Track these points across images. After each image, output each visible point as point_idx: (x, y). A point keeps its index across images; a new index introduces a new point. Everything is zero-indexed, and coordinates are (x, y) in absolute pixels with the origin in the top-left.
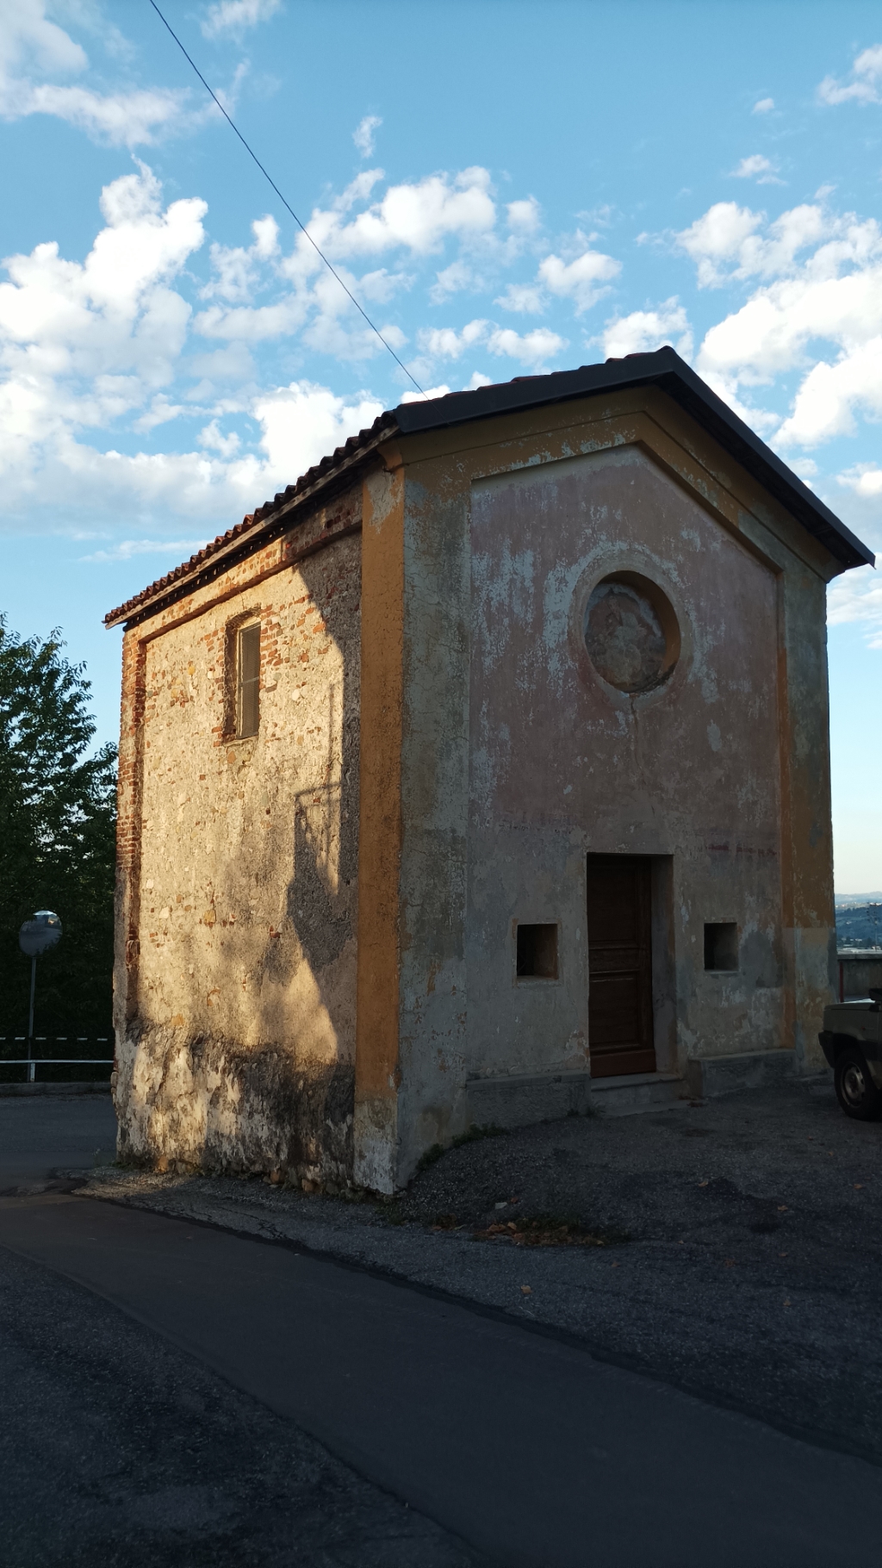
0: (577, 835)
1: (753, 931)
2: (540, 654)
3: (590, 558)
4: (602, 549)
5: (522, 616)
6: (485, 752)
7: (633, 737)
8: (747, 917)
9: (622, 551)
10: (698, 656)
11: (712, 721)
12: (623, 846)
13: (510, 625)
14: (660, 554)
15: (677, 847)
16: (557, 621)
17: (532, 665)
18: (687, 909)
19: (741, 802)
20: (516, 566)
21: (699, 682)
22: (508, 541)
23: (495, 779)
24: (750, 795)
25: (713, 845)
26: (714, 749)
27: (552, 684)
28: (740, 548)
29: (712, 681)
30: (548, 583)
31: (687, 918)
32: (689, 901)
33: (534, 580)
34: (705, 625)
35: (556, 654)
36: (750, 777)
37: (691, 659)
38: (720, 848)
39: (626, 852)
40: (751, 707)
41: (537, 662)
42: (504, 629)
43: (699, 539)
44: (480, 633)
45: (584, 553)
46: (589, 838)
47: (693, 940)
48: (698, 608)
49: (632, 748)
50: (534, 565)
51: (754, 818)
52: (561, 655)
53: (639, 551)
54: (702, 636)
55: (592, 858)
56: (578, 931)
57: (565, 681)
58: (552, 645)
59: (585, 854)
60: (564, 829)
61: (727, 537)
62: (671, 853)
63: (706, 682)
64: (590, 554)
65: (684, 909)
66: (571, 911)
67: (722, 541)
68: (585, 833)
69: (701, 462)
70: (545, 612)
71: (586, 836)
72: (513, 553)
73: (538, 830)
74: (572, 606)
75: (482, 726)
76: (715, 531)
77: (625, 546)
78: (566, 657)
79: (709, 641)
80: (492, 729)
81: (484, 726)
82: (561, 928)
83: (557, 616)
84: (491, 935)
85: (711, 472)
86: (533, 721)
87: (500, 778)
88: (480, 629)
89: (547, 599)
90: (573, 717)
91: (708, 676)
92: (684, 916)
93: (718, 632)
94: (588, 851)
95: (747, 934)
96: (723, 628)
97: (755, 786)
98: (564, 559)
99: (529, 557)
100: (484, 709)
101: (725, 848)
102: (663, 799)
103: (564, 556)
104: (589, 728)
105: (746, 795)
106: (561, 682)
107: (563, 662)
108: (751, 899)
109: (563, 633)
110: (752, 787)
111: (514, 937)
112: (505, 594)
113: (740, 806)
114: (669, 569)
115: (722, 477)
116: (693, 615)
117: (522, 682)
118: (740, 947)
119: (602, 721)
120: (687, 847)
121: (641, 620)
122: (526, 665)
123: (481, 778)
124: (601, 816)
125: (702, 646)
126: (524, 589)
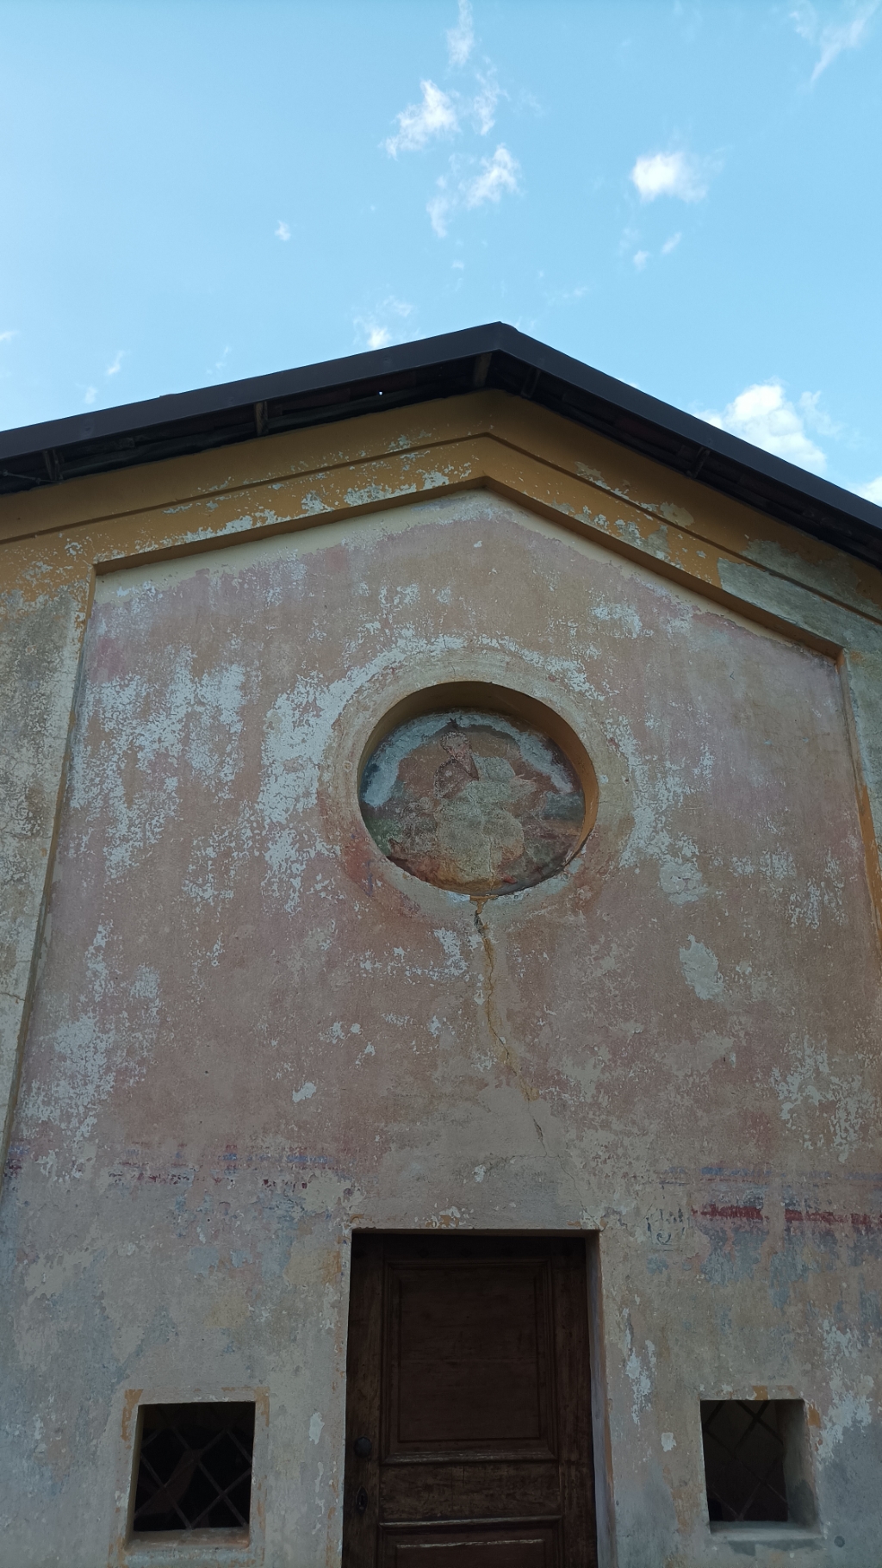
0: (325, 1192)
1: (855, 1422)
2: (249, 833)
3: (375, 667)
4: (404, 652)
5: (211, 772)
6: (90, 1023)
7: (481, 977)
8: (835, 1383)
9: (451, 652)
10: (644, 816)
11: (691, 938)
12: (454, 1212)
13: (178, 790)
14: (544, 649)
15: (609, 1212)
16: (293, 775)
17: (227, 854)
18: (645, 1362)
19: (787, 1106)
20: (202, 691)
21: (650, 866)
22: (187, 655)
23: (111, 1077)
24: (811, 1090)
25: (713, 1207)
26: (703, 994)
27: (275, 887)
28: (740, 623)
29: (686, 860)
30: (275, 715)
31: (645, 1386)
32: (648, 1343)
33: (242, 712)
34: (662, 759)
35: (287, 831)
36: (808, 1051)
37: (628, 823)
38: (734, 1212)
39: (462, 1225)
40: (798, 904)
41: (239, 848)
42: (164, 796)
43: (637, 618)
44: (106, 804)
45: (363, 659)
46: (357, 1197)
47: (668, 1444)
48: (640, 732)
49: (480, 1001)
50: (244, 688)
51: (829, 1141)
52: (300, 834)
53: (493, 649)
54: (653, 779)
55: (364, 1243)
56: (316, 1417)
57: (308, 879)
58: (279, 816)
59: (347, 1233)
60: (288, 1177)
61: (705, 608)
62: (590, 1227)
63: (670, 864)
64: (376, 661)
65: (634, 1364)
66: (297, 1370)
67: (695, 616)
68: (347, 1184)
69: (617, 492)
70: (266, 762)
71: (349, 1192)
72: (197, 671)
73: (217, 1181)
74: (330, 747)
75: (89, 974)
76: (675, 601)
77: (457, 643)
78: (311, 836)
79: (672, 787)
80: (115, 978)
81: (95, 974)
82: (266, 1413)
83: (292, 767)
84: (57, 1431)
85: (644, 506)
86: (221, 958)
87: (123, 1073)
88: (106, 799)
89: (272, 740)
90: (326, 946)
91: (674, 851)
92: (638, 1381)
93: (696, 771)
94: (354, 1226)
95: (839, 1429)
96: (707, 761)
97: (825, 1069)
98: (313, 673)
99: (234, 676)
100: (99, 940)
101: (751, 1212)
102: (564, 1105)
103: (314, 668)
104: (368, 965)
105: (801, 1089)
106: (297, 882)
107: (301, 844)
108: (843, 1339)
109: (307, 794)
110: (817, 1071)
111: (124, 1437)
112: (170, 739)
113: (785, 1116)
114: (565, 671)
115: (667, 511)
116: (628, 745)
117: (200, 886)
118: (820, 1467)
119: (399, 951)
120: (637, 1211)
121: (521, 769)
122: (213, 855)
123: (73, 1077)
124: (393, 1146)
125: (655, 797)
126: (217, 727)
